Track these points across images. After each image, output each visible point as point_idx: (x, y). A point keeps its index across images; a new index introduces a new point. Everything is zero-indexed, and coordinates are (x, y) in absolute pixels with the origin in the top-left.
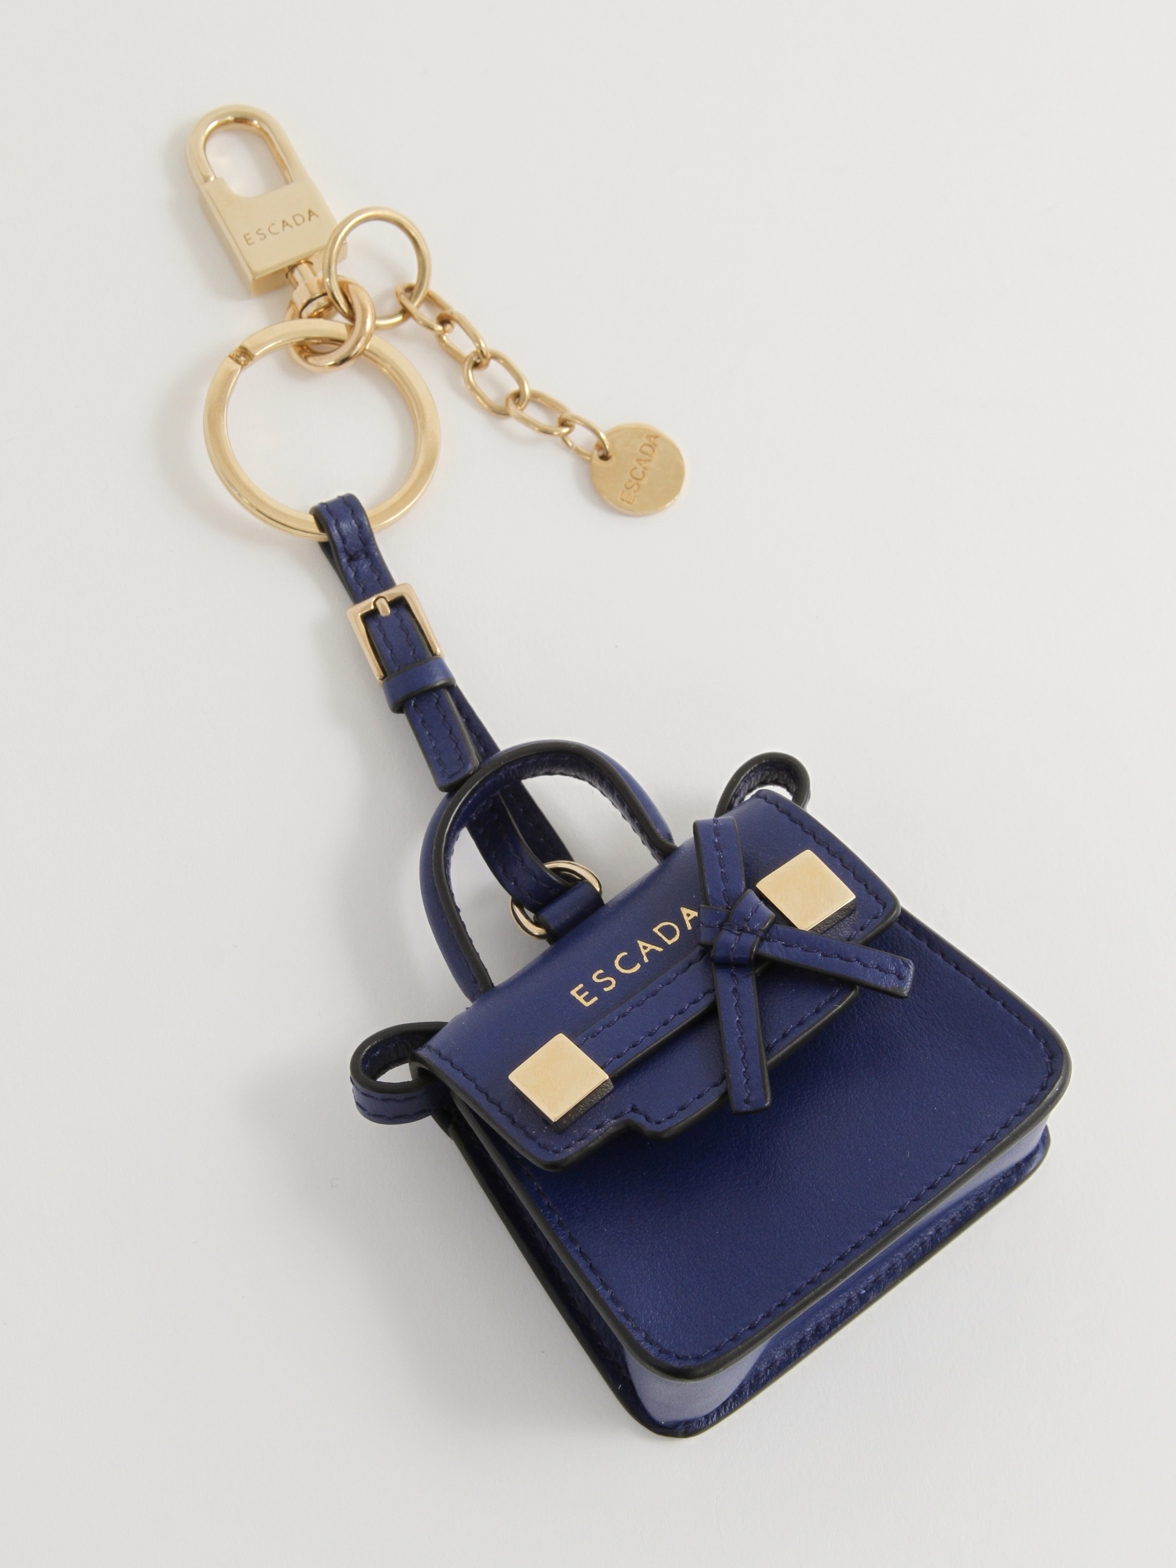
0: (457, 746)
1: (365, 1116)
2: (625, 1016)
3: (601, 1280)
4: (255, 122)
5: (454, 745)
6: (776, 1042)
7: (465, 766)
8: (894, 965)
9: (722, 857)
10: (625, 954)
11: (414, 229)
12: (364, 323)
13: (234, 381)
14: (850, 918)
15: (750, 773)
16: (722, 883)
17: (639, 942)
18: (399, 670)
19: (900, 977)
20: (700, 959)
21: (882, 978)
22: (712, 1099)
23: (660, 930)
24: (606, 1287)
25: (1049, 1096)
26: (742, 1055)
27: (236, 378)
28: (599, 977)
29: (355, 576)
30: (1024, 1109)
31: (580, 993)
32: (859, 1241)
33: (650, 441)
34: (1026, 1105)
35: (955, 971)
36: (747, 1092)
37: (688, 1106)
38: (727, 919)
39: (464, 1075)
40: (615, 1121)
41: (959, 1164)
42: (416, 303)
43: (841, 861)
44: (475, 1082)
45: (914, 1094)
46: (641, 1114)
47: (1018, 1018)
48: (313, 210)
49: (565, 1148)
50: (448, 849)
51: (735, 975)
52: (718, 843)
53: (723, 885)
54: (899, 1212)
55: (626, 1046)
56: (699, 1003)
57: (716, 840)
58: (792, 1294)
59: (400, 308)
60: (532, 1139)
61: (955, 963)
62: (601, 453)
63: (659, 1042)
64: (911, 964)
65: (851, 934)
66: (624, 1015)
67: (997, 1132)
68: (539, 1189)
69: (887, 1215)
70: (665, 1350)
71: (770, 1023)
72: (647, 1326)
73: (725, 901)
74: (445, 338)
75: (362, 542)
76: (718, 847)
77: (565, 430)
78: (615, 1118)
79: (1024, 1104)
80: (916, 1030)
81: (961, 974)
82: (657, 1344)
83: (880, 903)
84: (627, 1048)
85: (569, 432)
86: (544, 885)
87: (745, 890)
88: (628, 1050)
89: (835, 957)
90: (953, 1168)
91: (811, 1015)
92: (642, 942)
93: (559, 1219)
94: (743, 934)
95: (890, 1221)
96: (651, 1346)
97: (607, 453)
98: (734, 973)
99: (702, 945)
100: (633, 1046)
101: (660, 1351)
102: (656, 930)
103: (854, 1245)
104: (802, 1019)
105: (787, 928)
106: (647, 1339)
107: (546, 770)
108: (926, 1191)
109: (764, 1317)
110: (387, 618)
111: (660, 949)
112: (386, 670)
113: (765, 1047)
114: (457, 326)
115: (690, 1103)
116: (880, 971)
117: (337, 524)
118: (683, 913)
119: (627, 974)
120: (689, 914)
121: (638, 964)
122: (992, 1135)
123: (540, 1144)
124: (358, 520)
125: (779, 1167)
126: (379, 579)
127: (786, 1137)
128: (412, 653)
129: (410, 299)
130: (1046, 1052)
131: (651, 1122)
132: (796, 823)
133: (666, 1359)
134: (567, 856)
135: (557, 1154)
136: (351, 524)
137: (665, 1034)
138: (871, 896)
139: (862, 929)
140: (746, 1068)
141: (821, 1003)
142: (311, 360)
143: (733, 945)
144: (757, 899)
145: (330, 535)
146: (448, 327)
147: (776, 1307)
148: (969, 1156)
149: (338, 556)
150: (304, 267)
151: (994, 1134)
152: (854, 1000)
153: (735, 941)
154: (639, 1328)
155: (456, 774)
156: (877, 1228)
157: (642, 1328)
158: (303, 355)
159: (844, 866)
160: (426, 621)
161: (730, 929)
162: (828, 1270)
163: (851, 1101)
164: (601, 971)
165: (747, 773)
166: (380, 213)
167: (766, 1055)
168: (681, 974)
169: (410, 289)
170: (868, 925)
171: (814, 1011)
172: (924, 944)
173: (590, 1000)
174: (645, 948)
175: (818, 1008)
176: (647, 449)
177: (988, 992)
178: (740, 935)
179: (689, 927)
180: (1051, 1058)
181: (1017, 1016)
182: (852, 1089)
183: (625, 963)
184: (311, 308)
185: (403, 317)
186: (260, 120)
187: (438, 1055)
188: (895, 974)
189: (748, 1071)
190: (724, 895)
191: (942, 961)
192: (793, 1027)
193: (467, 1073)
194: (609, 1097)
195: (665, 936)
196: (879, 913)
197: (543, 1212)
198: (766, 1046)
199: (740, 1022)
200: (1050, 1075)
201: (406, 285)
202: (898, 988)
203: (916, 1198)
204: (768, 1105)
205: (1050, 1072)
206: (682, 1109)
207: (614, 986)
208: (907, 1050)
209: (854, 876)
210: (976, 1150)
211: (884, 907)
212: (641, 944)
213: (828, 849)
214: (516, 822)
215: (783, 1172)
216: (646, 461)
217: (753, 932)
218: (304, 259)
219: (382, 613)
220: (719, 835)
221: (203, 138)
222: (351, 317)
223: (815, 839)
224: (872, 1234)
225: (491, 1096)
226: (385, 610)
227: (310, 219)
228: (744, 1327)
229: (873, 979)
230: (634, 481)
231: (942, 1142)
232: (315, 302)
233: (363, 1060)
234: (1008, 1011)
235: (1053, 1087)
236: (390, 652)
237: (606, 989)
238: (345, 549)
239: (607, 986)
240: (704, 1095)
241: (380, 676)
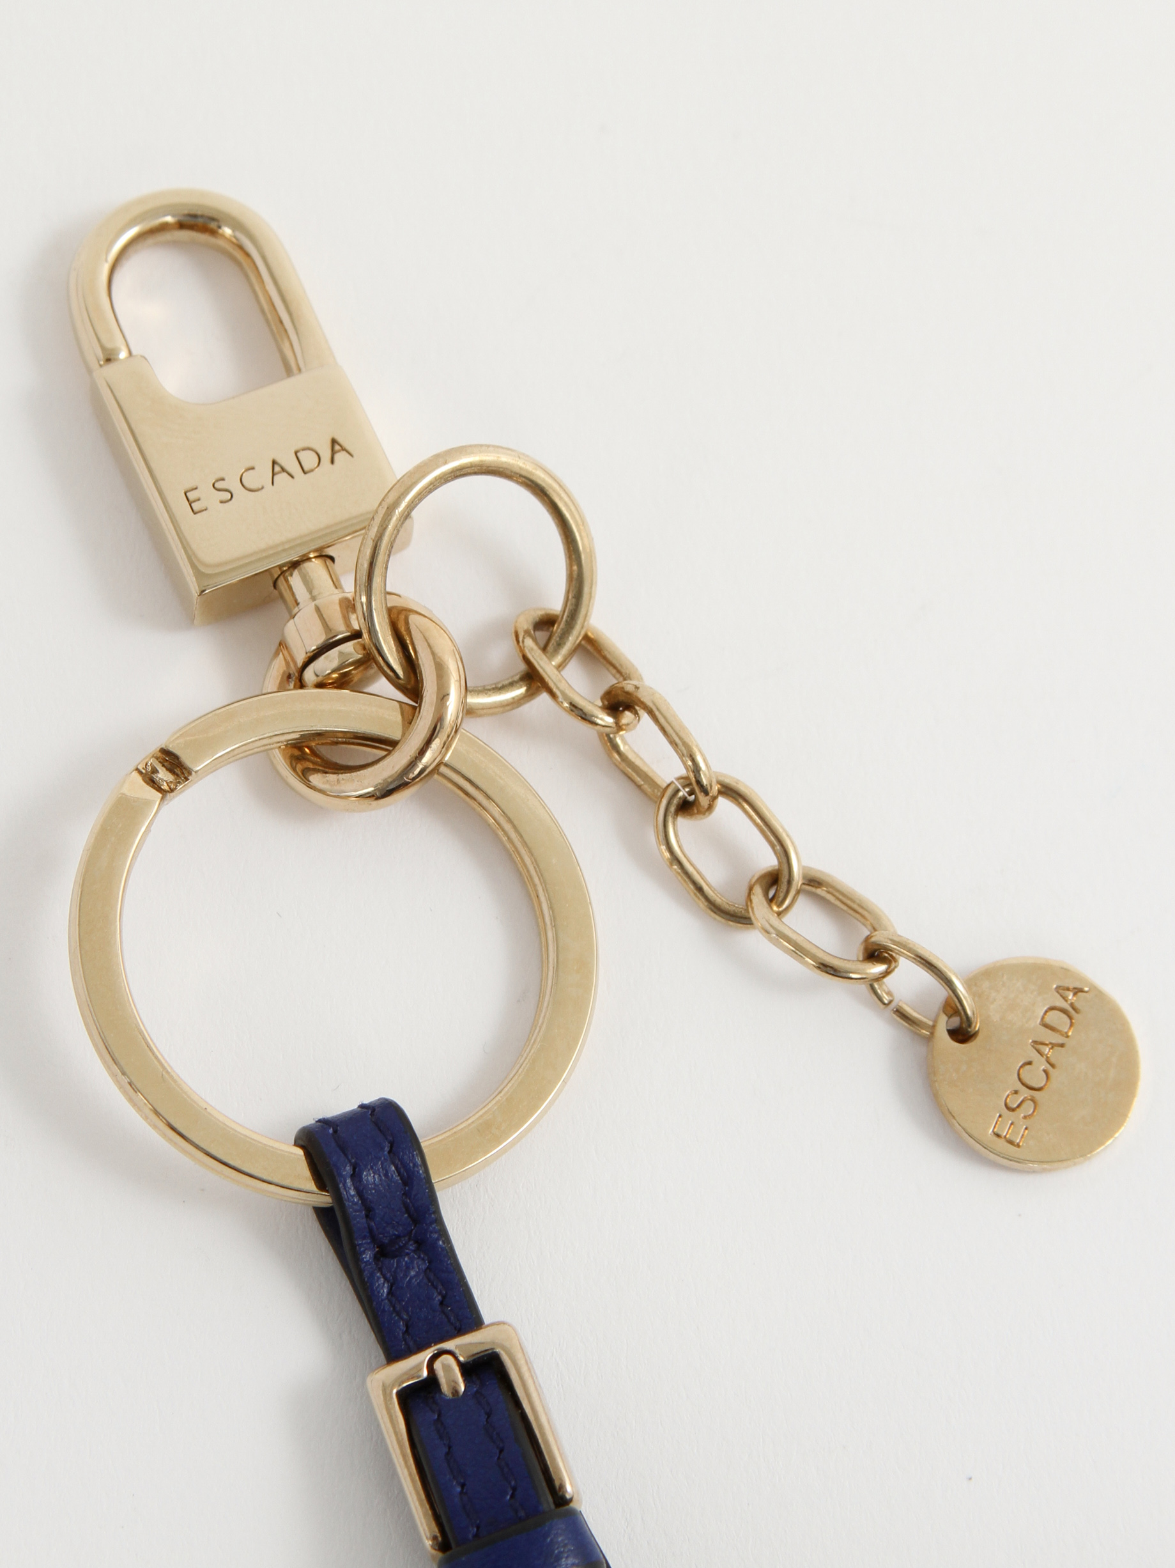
4: (227, 231)
11: (563, 495)
12: (443, 697)
13: (143, 829)
18: (476, 1536)
27: (147, 824)
29: (390, 1292)
33: (1065, 999)
42: (559, 659)
48: (340, 440)
59: (522, 667)
62: (955, 1022)
74: (618, 741)
75: (410, 1216)
77: (880, 968)
85: (887, 973)
97: (969, 1021)
112: (447, 1529)
114: (645, 717)
117: (356, 1176)
124: (405, 1166)
126: (441, 1303)
128: (508, 1497)
129: (544, 649)
136: (386, 1175)
142: (316, 779)
145: (338, 1197)
146: (627, 717)
149: (353, 1247)
150: (315, 567)
158: (299, 767)
166: (489, 458)
169: (546, 623)
176: (1055, 1018)
184: (327, 664)
185: (527, 691)
186: (237, 225)
201: (538, 614)
216: (1053, 1046)
218: (315, 551)
219: (445, 1388)
221: (106, 268)
222: (412, 687)
226: (450, 1377)
227: (332, 462)
230: (1025, 1093)
232: (334, 652)
236: (459, 1489)
238: (371, 1231)
241: (435, 1538)
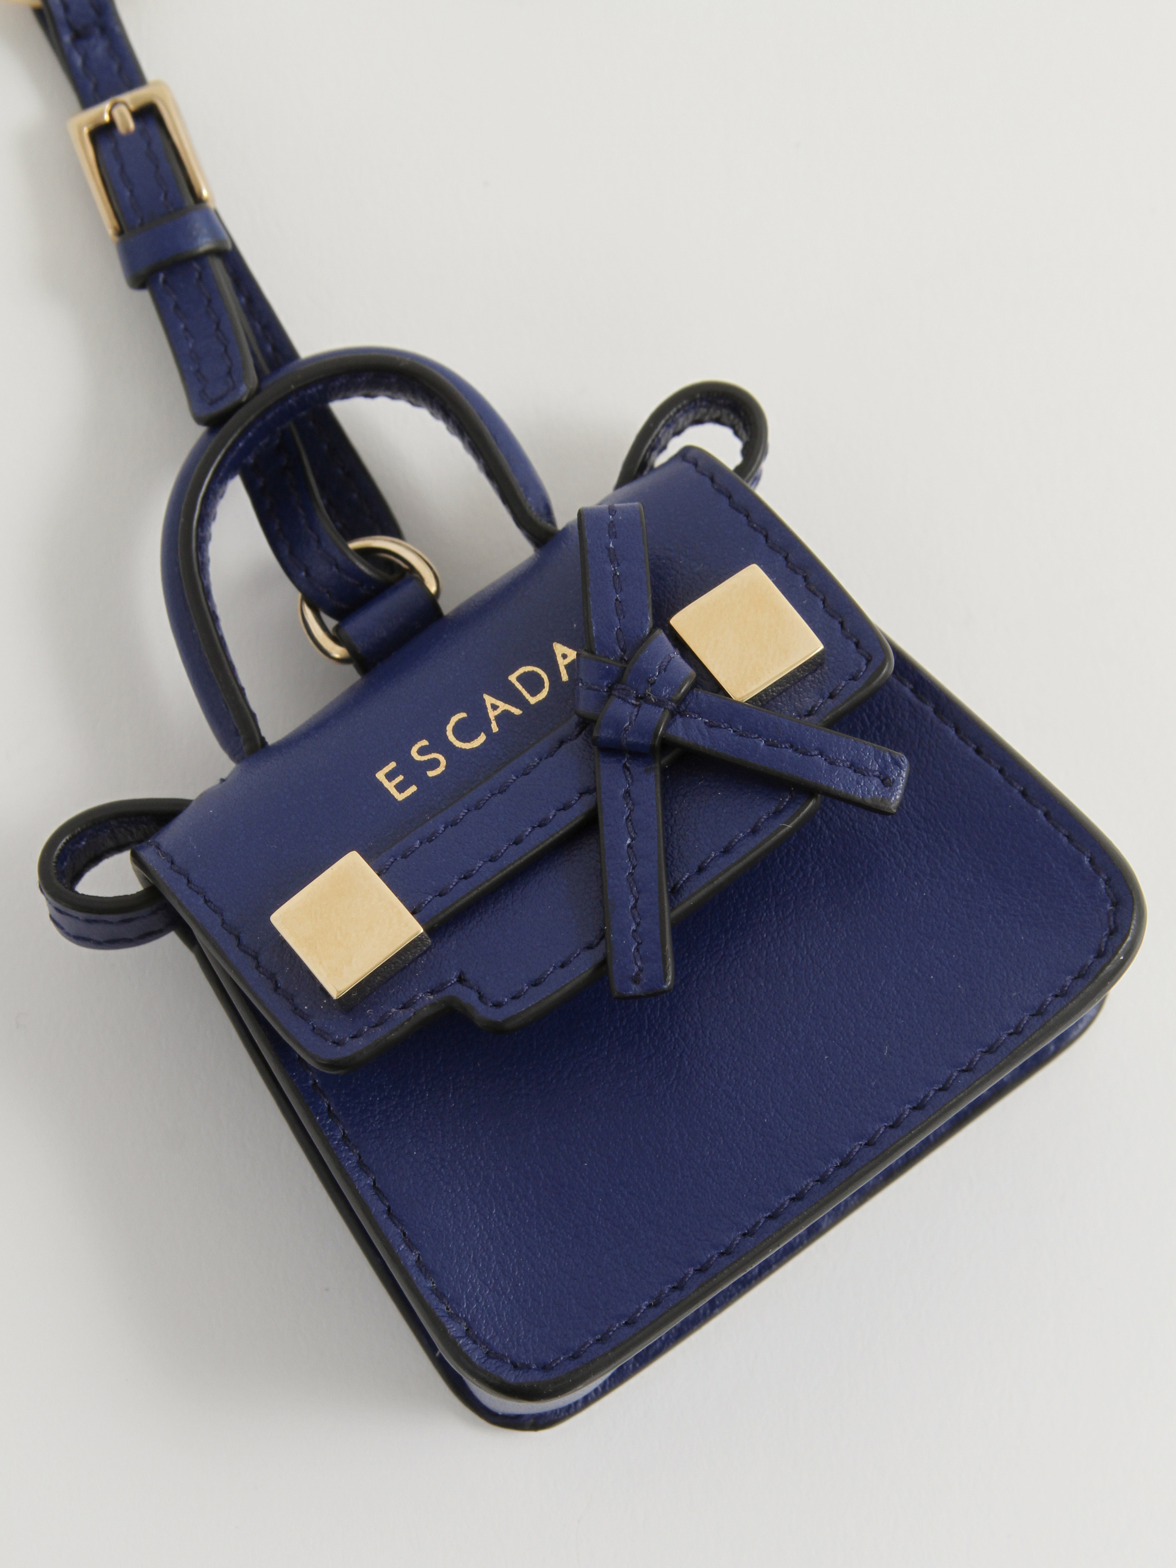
0: (226, 351)
1: (63, 935)
2: (456, 824)
3: (404, 1234)
5: (222, 349)
6: (687, 878)
7: (235, 388)
8: (877, 762)
9: (618, 574)
10: (463, 715)
14: (815, 677)
15: (675, 414)
16: (616, 618)
17: (486, 697)
18: (142, 222)
19: (887, 782)
20: (577, 736)
21: (858, 783)
22: (582, 968)
23: (519, 679)
24: (411, 1246)
25: (1109, 968)
26: (632, 903)
28: (422, 752)
29: (85, 61)
30: (1069, 987)
31: (390, 776)
32: (803, 1190)
34: (1073, 980)
35: (974, 755)
36: (636, 964)
37: (545, 979)
38: (619, 680)
39: (206, 901)
40: (431, 997)
41: (963, 1071)
43: (805, 580)
44: (222, 915)
45: (901, 952)
46: (471, 988)
47: (1068, 837)
49: (353, 1038)
50: (206, 518)
51: (628, 769)
52: (614, 550)
53: (618, 621)
54: (866, 1144)
55: (453, 877)
56: (570, 809)
57: (611, 545)
58: (695, 1270)
60: (303, 1018)
61: (975, 743)
63: (505, 872)
64: (903, 762)
65: (813, 703)
66: (454, 824)
67: (1025, 1022)
68: (315, 1083)
69: (848, 1150)
70: (496, 1353)
71: (680, 847)
72: (471, 1312)
73: (620, 647)
75: (96, 10)
76: (613, 557)
78: (432, 993)
79: (1069, 978)
80: (910, 848)
81: (983, 761)
82: (484, 1342)
83: (862, 655)
84: (456, 880)
86: (349, 579)
87: (651, 632)
88: (457, 883)
89: (786, 747)
90: (954, 1077)
91: (744, 837)
92: (491, 698)
93: (344, 1133)
94: (645, 706)
95: (851, 1160)
96: (474, 1346)
98: (628, 765)
99: (579, 716)
100: (465, 878)
101: (487, 1353)
102: (513, 678)
103: (794, 1195)
104: (730, 843)
105: (714, 698)
106: (468, 1333)
107: (364, 392)
108: (910, 1112)
109: (649, 1306)
110: (130, 136)
111: (517, 711)
113: (668, 887)
115: (548, 975)
116: (855, 771)
118: (557, 652)
119: (465, 749)
120: (564, 654)
121: (482, 734)
122: (1017, 1027)
123: (314, 1028)
125: (687, 1063)
126: (117, 72)
127: (699, 1014)
128: (162, 198)
130: (1108, 895)
131: (486, 1004)
132: (740, 512)
133: (497, 1368)
134: (392, 529)
135: (339, 1047)
137: (514, 858)
138: (850, 642)
139: (831, 696)
140: (638, 925)
141: (761, 818)
143: (628, 723)
144: (668, 644)
147: (669, 1292)
148: (981, 1058)
149: (60, 31)
151: (1020, 1023)
152: (810, 817)
153: (631, 718)
154: (458, 1316)
155: (221, 398)
156: (832, 1170)
157: (462, 1315)
159: (810, 590)
160: (187, 146)
161: (624, 696)
162: (751, 1236)
163: (803, 959)
164: (424, 743)
165: (672, 413)
167: (671, 901)
168: (546, 758)
170: (841, 690)
171: (749, 830)
172: (929, 708)
173: (406, 790)
174: (495, 707)
175: (756, 826)
177: (1024, 794)
178: (639, 706)
179: (565, 677)
180: (1115, 904)
181: (1067, 834)
182: (806, 940)
183: (463, 732)
187: (169, 865)
188: (879, 777)
189: (640, 930)
190: (617, 638)
191: (956, 738)
192: (715, 857)
193: (211, 900)
194: (425, 958)
195: (526, 690)
196: (859, 671)
197: (321, 1120)
198: (672, 885)
199: (631, 848)
200: (1111, 933)
202: (882, 800)
203: (894, 1124)
204: (669, 987)
205: (1113, 927)
206: (535, 984)
207: (444, 769)
208: (893, 880)
209: (824, 607)
210: (990, 1050)
211: (868, 661)
212: (489, 700)
213: (786, 558)
214: (314, 474)
215: (691, 1073)
217: (659, 703)
219: (121, 128)
220: (616, 537)
223: (767, 541)
224: (822, 1180)
225: (244, 941)
226: (126, 123)
228: (619, 1321)
229: (843, 785)
231: (939, 1033)
233: (58, 857)
234: (1053, 825)
235: (1115, 953)
236: (129, 194)
237: (431, 774)
238: (68, 22)
239: (433, 769)
240: (571, 962)
241: (115, 229)
